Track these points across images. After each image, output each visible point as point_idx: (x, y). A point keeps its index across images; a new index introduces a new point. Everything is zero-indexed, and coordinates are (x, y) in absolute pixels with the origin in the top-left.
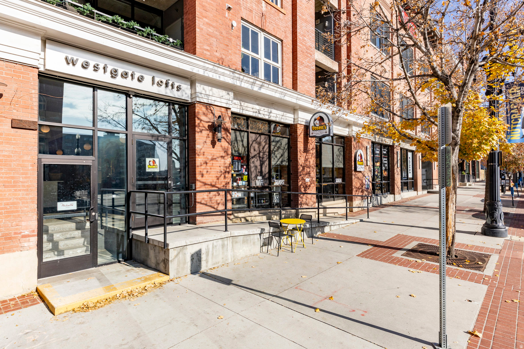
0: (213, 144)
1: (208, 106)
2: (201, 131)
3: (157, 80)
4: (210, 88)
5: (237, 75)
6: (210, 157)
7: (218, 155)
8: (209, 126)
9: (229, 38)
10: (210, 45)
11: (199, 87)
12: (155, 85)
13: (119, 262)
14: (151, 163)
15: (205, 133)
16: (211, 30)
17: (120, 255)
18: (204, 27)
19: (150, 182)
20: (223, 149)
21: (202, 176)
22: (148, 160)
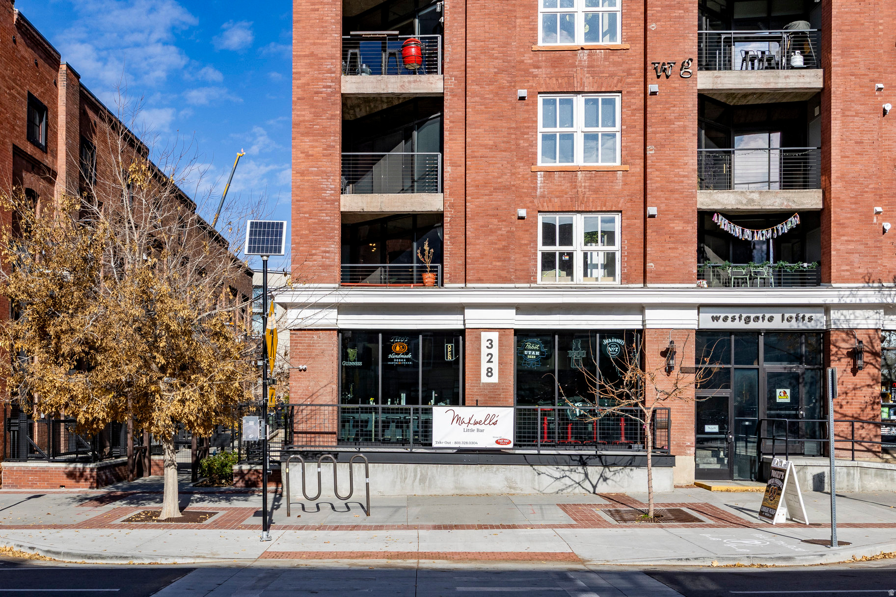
0: (854, 371)
1: (850, 332)
2: (839, 359)
3: (787, 316)
4: (851, 311)
5: (886, 293)
6: (851, 387)
7: (863, 384)
8: (848, 353)
9: (878, 247)
10: (851, 264)
11: (834, 314)
12: (785, 321)
13: (752, 480)
14: (782, 394)
15: (845, 361)
16: (851, 246)
17: (753, 475)
18: (842, 247)
19: (783, 412)
20: (871, 377)
21: (841, 407)
22: (778, 391)
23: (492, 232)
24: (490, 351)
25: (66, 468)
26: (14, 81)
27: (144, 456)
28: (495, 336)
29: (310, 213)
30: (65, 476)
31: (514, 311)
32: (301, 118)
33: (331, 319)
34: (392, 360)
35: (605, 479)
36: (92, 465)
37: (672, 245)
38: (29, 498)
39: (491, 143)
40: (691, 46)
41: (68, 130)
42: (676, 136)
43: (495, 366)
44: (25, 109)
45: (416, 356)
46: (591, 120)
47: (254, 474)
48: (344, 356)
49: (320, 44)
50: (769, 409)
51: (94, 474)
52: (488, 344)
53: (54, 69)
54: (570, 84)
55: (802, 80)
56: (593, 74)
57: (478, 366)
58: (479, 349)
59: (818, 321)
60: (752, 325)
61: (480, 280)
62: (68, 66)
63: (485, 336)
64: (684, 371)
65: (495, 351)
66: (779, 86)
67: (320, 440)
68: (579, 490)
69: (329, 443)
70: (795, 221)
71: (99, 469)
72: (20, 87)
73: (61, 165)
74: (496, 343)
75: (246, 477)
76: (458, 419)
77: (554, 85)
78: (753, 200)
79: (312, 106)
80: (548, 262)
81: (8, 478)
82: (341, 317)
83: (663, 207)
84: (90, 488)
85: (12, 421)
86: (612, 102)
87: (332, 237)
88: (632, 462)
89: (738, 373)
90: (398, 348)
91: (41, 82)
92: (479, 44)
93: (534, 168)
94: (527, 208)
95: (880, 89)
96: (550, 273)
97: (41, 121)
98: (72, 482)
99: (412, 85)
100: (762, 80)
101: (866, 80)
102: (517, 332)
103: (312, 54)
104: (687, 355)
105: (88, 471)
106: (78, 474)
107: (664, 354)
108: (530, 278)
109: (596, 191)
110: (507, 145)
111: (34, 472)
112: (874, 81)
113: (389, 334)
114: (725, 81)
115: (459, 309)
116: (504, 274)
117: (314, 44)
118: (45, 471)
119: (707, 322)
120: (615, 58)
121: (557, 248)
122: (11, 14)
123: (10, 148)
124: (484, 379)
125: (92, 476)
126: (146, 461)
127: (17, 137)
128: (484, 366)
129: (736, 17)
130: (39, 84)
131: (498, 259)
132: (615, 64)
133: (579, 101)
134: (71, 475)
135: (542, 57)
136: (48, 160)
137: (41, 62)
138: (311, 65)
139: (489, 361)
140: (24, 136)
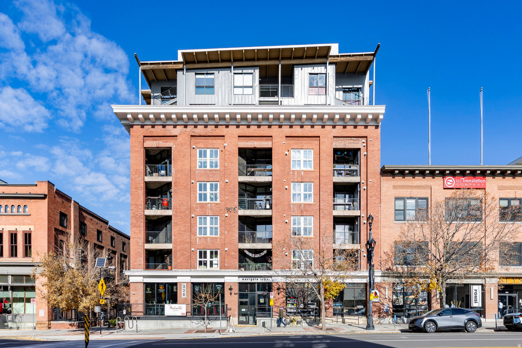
0: (279, 294)
1: (277, 283)
2: (274, 290)
3: (261, 279)
4: (277, 277)
6: (278, 298)
7: (280, 297)
8: (277, 289)
11: (273, 278)
15: (276, 291)
19: (262, 305)
20: (282, 295)
21: (275, 304)
22: (261, 299)
23: (184, 255)
24: (184, 289)
25: (69, 323)
26: (55, 209)
27: (97, 320)
28: (185, 284)
29: (135, 249)
31: (190, 277)
32: (133, 222)
33: (141, 279)
34: (160, 291)
35: (209, 324)
36: (76, 322)
37: (231, 259)
39: (184, 230)
40: (236, 203)
41: (74, 221)
42: (232, 229)
43: (185, 293)
44: (59, 217)
45: (166, 290)
46: (211, 223)
48: (146, 290)
49: (138, 201)
50: (258, 304)
52: (183, 287)
53: (70, 202)
54: (206, 213)
55: (266, 213)
56: (212, 210)
57: (181, 293)
58: (181, 288)
59: (270, 280)
60: (253, 281)
61: (181, 269)
62: (74, 201)
63: (183, 284)
64: (235, 294)
65: (185, 288)
66: (261, 214)
67: (138, 314)
68: (202, 327)
69: (141, 315)
70: (265, 252)
71: (78, 323)
72: (57, 210)
73: (72, 232)
74: (185, 286)
76: (171, 308)
77: (201, 213)
78: (254, 246)
79: (136, 219)
80: (200, 263)
81: (53, 326)
82: (144, 279)
83: (229, 248)
84: (76, 328)
86: (217, 218)
87: (141, 256)
88: (216, 319)
89: (250, 294)
90: (161, 288)
91: (65, 207)
92: (180, 202)
93: (196, 237)
94: (194, 248)
95: (284, 216)
96: (201, 266)
97: (65, 219)
98: (71, 327)
99: (164, 213)
100: (256, 213)
101: (281, 214)
102: (192, 283)
103: (136, 204)
104: (236, 290)
105: (75, 324)
106: (73, 325)
107: (229, 289)
108: (195, 268)
109: (213, 243)
110: (188, 230)
111: (60, 324)
112: (283, 214)
113: (158, 284)
114: (247, 213)
115: (175, 277)
116: (187, 267)
117: (136, 201)
118: (64, 324)
119: (241, 280)
120: (217, 206)
121: (203, 259)
122: (53, 190)
123: (54, 229)
124: (183, 297)
126: (98, 321)
127: (56, 225)
128: (183, 293)
129: (257, 192)
130: (64, 208)
131: (186, 262)
132: (217, 208)
133: (208, 218)
134: (70, 325)
135: (198, 205)
136: (68, 231)
137: (64, 201)
138: (135, 207)
139: (184, 291)
140: (59, 225)
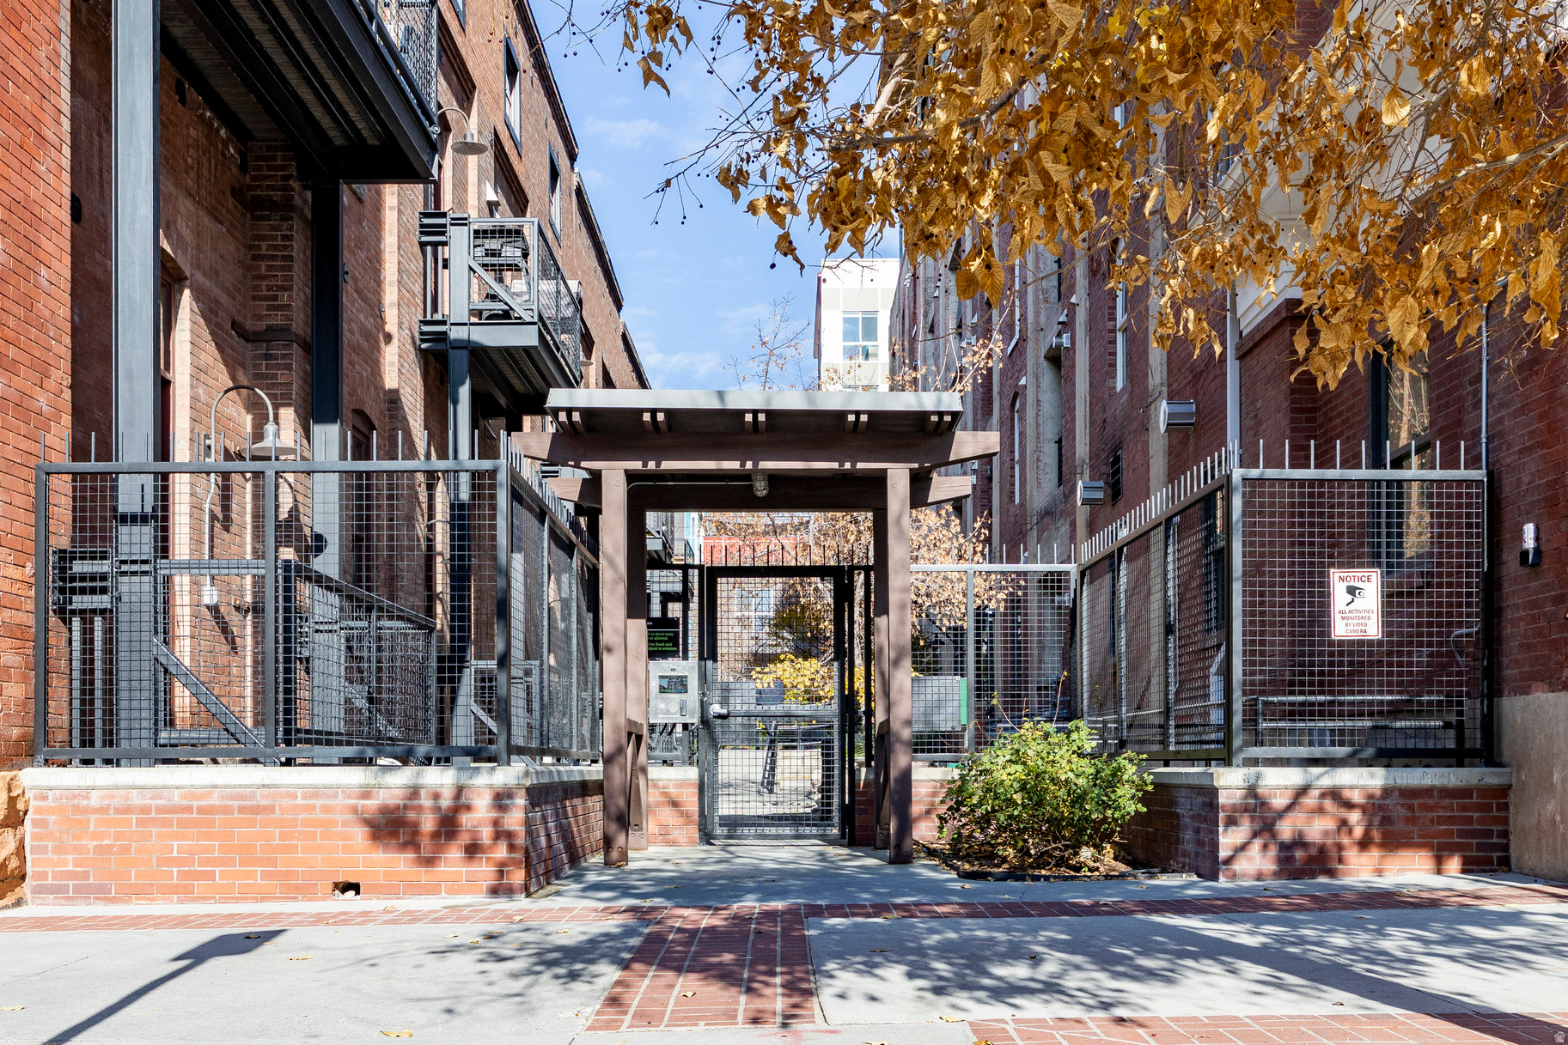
25: (366, 794)
30: (360, 833)
36: (502, 777)
38: (198, 956)
47: (1320, 810)
51: (515, 820)
71: (539, 795)
75: (1285, 829)
81: (60, 850)
84: (495, 891)
85: (78, 567)
98: (400, 862)
105: (482, 806)
106: (428, 824)
111: (195, 814)
118: (256, 810)
125: (501, 834)
134: (392, 826)
